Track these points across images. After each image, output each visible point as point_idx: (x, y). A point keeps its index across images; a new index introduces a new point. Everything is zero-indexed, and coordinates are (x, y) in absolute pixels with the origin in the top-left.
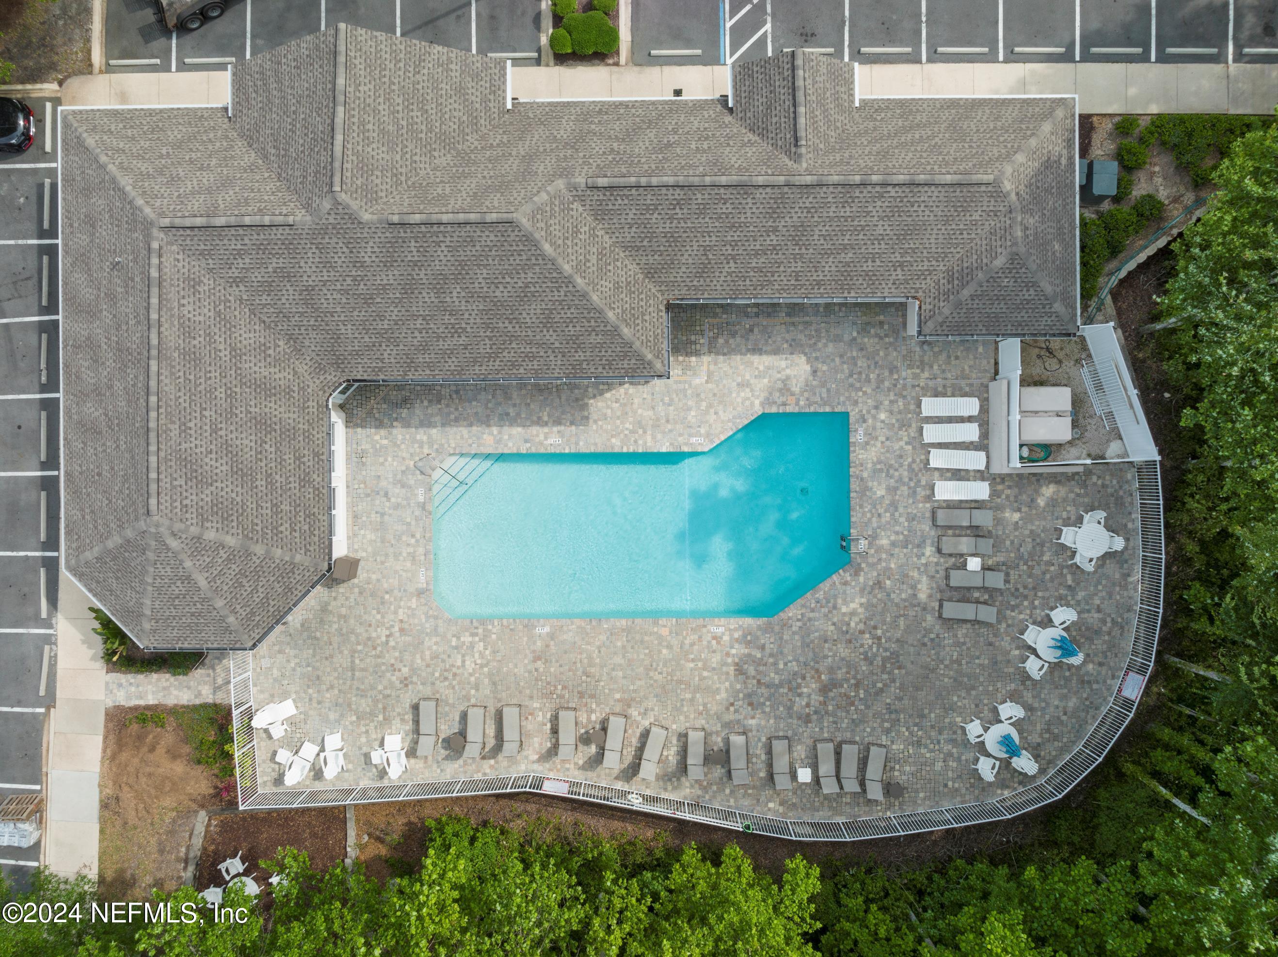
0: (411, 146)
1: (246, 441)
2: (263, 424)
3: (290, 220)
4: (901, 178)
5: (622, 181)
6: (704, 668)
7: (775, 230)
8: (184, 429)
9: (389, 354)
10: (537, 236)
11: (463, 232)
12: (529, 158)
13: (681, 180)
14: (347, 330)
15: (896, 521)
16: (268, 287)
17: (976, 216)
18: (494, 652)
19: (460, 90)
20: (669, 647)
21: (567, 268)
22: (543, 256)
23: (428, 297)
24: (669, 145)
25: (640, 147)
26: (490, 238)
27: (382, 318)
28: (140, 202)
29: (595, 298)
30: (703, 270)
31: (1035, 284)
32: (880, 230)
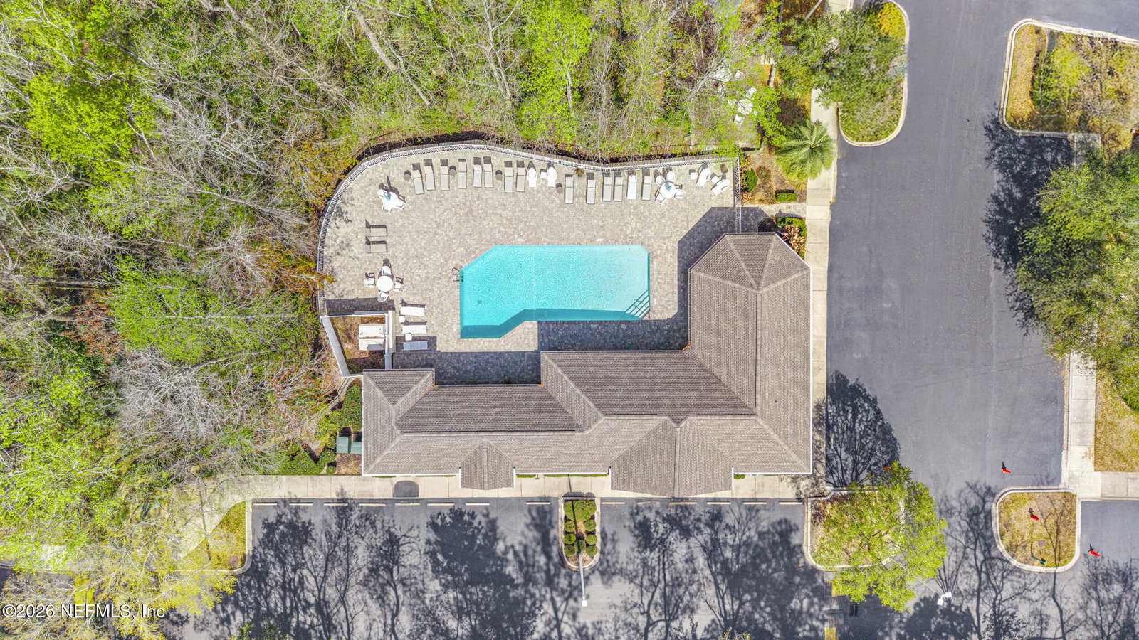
0: (649, 449)
1: (723, 325)
2: (716, 333)
3: (699, 417)
4: (444, 435)
5: (561, 433)
6: (526, 222)
7: (496, 414)
8: (747, 330)
9: (662, 363)
10: (596, 410)
11: (627, 412)
12: (600, 445)
13: (536, 434)
14: (680, 373)
15: (438, 288)
16: (712, 391)
17: (411, 420)
18: (621, 230)
19: (630, 474)
20: (542, 232)
21: (584, 397)
22: (593, 402)
23: (643, 386)
24: (541, 451)
25: (553, 449)
26: (616, 410)
27: (664, 378)
28: (766, 427)
29: (573, 385)
30: (527, 398)
31: (384, 392)
32: (452, 414)
